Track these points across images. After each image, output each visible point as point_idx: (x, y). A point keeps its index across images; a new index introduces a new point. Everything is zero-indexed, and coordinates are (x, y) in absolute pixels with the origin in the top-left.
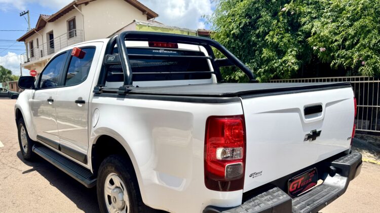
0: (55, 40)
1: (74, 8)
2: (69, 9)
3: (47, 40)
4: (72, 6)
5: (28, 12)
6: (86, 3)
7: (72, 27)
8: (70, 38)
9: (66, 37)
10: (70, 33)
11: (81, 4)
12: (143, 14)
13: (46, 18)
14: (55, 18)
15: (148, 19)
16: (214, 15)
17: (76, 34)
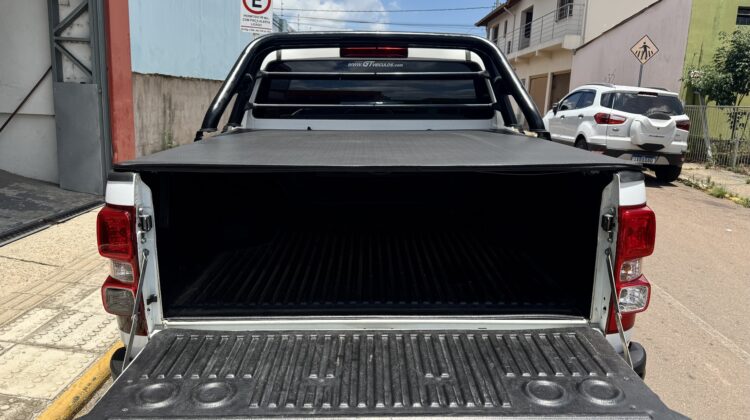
0: (533, 23)
3: (522, 24)
8: (560, 19)
9: (553, 19)
10: (562, 10)
17: (571, 12)
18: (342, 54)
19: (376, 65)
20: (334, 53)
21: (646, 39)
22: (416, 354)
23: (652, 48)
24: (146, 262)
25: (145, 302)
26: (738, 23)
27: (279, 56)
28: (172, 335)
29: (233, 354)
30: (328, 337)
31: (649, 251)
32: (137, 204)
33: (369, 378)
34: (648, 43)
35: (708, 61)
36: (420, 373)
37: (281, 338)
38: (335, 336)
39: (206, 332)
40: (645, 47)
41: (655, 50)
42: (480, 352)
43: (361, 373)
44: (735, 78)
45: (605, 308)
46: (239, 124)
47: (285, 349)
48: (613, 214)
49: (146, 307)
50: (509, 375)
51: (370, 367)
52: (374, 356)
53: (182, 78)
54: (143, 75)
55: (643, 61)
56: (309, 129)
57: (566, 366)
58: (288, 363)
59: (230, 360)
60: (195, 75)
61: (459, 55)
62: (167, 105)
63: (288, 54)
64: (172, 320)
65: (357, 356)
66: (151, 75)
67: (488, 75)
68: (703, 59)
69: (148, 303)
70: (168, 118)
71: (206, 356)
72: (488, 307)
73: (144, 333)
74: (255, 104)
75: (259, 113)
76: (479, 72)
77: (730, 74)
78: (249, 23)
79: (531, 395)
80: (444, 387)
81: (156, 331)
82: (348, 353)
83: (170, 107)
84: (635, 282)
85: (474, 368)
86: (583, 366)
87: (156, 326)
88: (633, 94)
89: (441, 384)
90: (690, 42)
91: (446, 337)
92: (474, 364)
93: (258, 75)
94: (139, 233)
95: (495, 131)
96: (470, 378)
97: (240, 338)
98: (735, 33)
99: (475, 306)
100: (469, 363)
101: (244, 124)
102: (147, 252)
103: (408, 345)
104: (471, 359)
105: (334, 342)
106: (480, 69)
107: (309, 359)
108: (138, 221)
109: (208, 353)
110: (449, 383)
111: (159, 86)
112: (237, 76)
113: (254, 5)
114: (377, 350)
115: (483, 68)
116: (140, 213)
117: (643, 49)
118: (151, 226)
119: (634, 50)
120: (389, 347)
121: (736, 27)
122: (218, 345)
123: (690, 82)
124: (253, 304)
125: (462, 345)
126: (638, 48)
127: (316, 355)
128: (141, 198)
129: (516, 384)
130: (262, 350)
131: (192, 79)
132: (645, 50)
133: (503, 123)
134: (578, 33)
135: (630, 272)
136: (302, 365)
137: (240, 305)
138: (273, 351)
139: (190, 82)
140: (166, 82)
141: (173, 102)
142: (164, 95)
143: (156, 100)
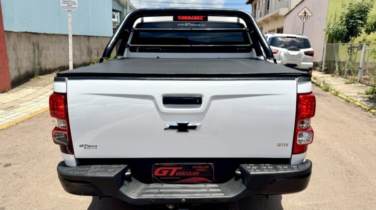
18: (174, 19)
19: (192, 25)
20: (170, 19)
21: (305, 9)
23: (309, 14)
27: (142, 21)
34: (307, 11)
40: (305, 13)
44: (349, 29)
46: (123, 56)
53: (46, 34)
54: (16, 33)
56: (158, 57)
61: (234, 19)
62: (36, 48)
63: (147, 19)
66: (22, 32)
67: (248, 30)
70: (37, 55)
74: (131, 45)
75: (133, 50)
76: (244, 29)
78: (65, 5)
83: (38, 49)
84: (305, 130)
90: (329, 10)
93: (132, 30)
95: (251, 58)
101: (125, 55)
106: (244, 27)
111: (29, 38)
112: (120, 30)
115: (246, 26)
117: (304, 14)
119: (299, 15)
121: (351, 2)
132: (305, 15)
133: (256, 54)
134: (287, 7)
135: (304, 125)
139: (53, 36)
140: (34, 36)
141: (40, 46)
142: (33, 43)
143: (28, 45)
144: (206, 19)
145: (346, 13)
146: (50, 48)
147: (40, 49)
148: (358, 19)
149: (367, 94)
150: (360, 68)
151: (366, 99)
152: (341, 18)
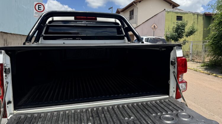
1: (134, 4)
2: (131, 5)
4: (133, 3)
5: (112, 8)
6: (140, 2)
7: (132, 14)
8: (130, 20)
10: (130, 17)
11: (137, 2)
12: (170, 5)
13: (120, 10)
14: (124, 10)
15: (173, 8)
16: (216, 4)
17: (133, 18)
18: (75, 19)
20: (72, 18)
21: (154, 24)
22: (119, 112)
23: (156, 27)
24: (7, 87)
25: (6, 104)
26: (177, 20)
27: (53, 19)
28: (19, 116)
29: (47, 120)
30: (84, 110)
31: (185, 71)
32: (4, 63)
33: (105, 122)
34: (155, 25)
35: (171, 30)
36: (123, 118)
37: (66, 112)
38: (87, 110)
39: (34, 113)
40: (154, 26)
41: (157, 27)
42: (141, 109)
43: (102, 121)
44: (178, 34)
45: (174, 91)
46: (38, 42)
47: (69, 116)
48: (175, 60)
49: (7, 106)
50: (153, 115)
51: (104, 118)
52: (104, 115)
53: (11, 34)
55: (154, 30)
56: (64, 43)
57: (170, 110)
58: (71, 121)
59: (46, 122)
60: (16, 33)
61: (112, 20)
62: (6, 43)
64: (18, 111)
65: (97, 115)
67: (122, 26)
68: (169, 29)
69: (8, 104)
71: (36, 122)
72: (137, 95)
73: (6, 117)
74: (44, 35)
75: (45, 38)
77: (177, 33)
78: (37, 15)
79: (163, 120)
80: (133, 122)
81: (11, 116)
82: (94, 114)
84: (182, 82)
85: (142, 114)
86: (176, 109)
87: (11, 114)
88: (153, 38)
89: (132, 121)
90: (166, 25)
91: (127, 105)
92: (140, 113)
93: (45, 25)
94: (4, 75)
96: (141, 117)
97: (49, 114)
98: (177, 22)
99: (133, 95)
100: (139, 113)
101: (40, 42)
102: (7, 83)
103: (115, 109)
104: (139, 111)
105: (87, 112)
106: (119, 25)
107: (79, 118)
108: (4, 70)
109: (37, 121)
110: (134, 120)
111: (3, 36)
113: (39, 9)
114: (105, 112)
116: (5, 67)
118: (10, 72)
119: (152, 27)
120: (108, 111)
121: (177, 21)
122: (40, 118)
123: (167, 36)
124: (51, 102)
125: (134, 107)
126: (153, 27)
127: (82, 117)
128: (5, 61)
129: (157, 118)
130: (59, 117)
131: (15, 34)
133: (127, 41)
134: (136, 23)
136: (77, 121)
137: (46, 102)
138: (64, 117)
139: (14, 35)
140: (5, 35)
141: (8, 42)
142: (4, 39)
143: (1, 41)
144: (96, 19)
145: (175, 27)
146: (12, 43)
147: (8, 43)
148: (182, 29)
149: (202, 67)
150: (191, 54)
151: (204, 69)
152: (173, 28)
